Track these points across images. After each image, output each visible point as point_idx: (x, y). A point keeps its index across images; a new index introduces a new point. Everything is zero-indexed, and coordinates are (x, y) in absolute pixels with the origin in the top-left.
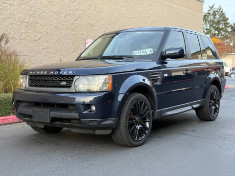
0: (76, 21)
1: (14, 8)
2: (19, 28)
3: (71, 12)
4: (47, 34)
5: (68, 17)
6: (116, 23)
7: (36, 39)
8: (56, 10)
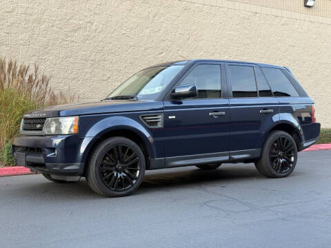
0: (160, 54)
1: (76, 45)
2: (82, 67)
3: (153, 44)
4: (119, 71)
5: (148, 50)
6: (224, 52)
7: (105, 78)
8: (132, 43)
